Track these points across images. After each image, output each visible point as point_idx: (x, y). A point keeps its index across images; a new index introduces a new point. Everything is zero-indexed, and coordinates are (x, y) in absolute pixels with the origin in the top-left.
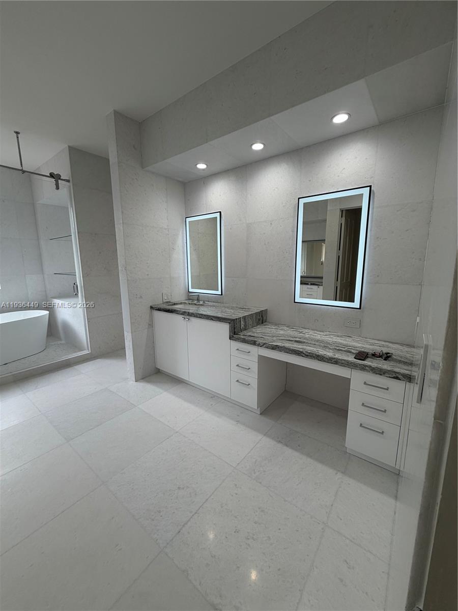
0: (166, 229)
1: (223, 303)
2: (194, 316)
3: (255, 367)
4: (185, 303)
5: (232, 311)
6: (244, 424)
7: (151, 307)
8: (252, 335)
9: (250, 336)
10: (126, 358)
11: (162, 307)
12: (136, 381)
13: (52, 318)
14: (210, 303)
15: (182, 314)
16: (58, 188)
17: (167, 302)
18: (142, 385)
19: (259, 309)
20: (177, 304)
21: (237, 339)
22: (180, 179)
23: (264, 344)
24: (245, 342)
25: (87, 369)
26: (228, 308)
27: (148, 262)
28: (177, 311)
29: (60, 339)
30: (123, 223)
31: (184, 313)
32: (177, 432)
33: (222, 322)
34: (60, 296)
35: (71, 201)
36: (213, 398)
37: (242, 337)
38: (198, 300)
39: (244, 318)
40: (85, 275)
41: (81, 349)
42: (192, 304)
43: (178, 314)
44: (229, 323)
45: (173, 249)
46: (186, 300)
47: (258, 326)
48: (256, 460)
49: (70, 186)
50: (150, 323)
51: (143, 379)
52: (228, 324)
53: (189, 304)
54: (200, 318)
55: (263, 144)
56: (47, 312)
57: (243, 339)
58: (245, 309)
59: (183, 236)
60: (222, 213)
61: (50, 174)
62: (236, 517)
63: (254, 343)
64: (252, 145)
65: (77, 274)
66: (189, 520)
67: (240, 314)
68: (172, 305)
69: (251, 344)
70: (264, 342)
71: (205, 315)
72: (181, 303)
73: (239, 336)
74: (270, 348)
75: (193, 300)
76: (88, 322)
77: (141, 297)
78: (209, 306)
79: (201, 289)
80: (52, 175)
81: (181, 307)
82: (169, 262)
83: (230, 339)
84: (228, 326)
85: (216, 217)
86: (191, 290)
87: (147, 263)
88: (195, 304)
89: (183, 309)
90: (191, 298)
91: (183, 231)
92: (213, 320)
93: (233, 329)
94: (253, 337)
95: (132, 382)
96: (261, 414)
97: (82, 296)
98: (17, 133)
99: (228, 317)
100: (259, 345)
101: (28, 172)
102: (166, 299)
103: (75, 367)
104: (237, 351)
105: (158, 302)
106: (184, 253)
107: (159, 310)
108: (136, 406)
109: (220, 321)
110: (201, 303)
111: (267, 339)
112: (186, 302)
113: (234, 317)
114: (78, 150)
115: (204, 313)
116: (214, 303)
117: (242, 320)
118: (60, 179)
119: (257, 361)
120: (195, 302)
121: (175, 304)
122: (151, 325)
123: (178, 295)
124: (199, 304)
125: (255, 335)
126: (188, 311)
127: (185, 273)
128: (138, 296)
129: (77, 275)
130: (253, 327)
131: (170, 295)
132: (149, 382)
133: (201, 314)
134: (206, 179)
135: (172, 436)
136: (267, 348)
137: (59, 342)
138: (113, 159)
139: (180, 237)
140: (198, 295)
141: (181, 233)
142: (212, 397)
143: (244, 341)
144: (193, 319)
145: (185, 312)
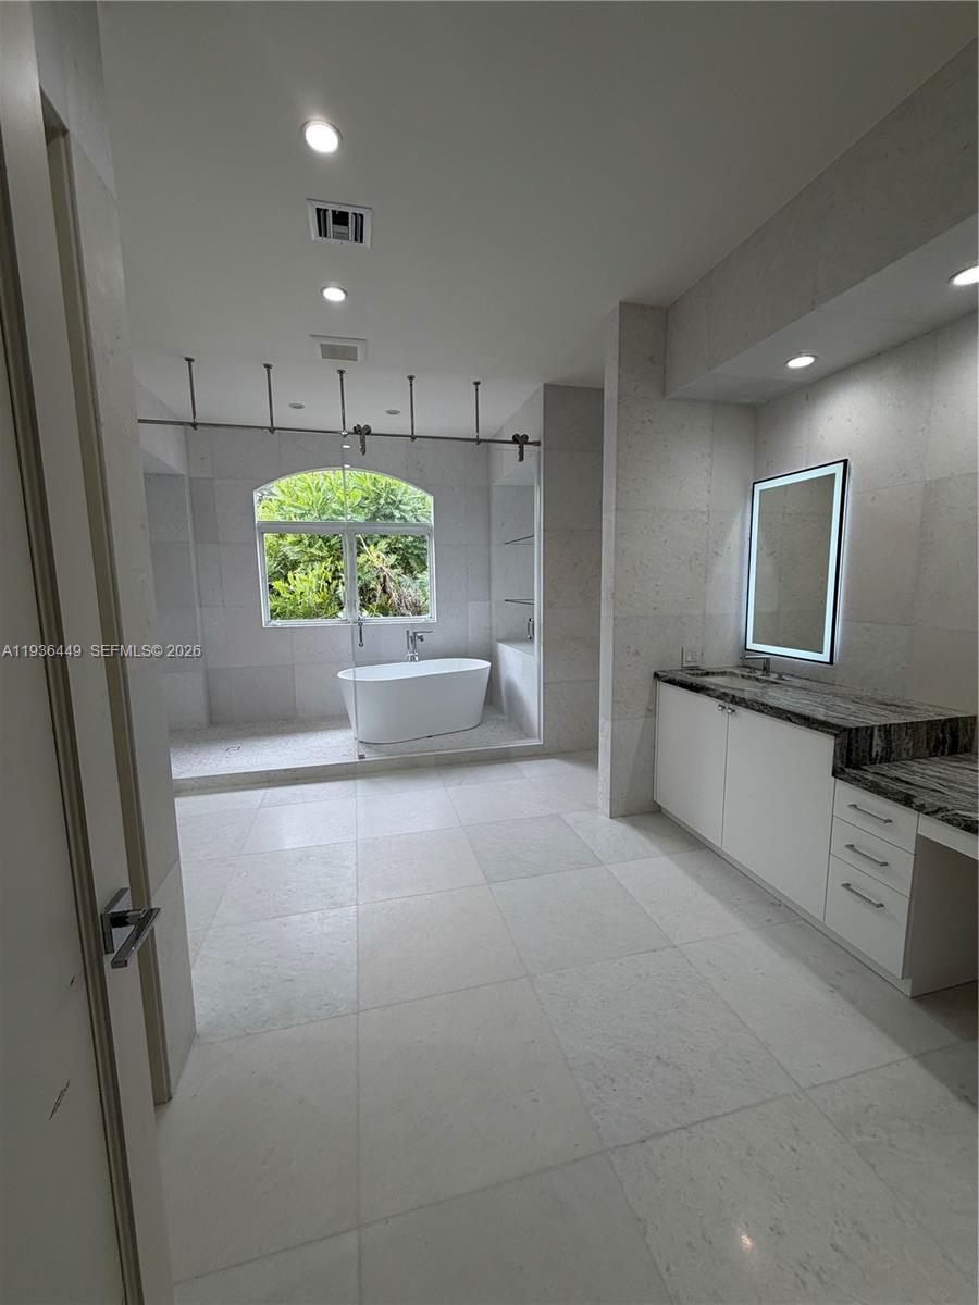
0: (703, 513)
1: (833, 685)
2: (747, 707)
3: (904, 865)
4: (733, 674)
5: (853, 707)
6: (853, 1002)
7: (656, 675)
8: (905, 777)
9: (898, 780)
10: (597, 767)
11: (678, 678)
12: (611, 817)
13: (494, 675)
14: (797, 680)
15: (718, 698)
16: (521, 459)
17: (691, 668)
18: (621, 828)
19: (945, 713)
20: (713, 674)
21: (855, 779)
22: (748, 401)
23: (939, 810)
24: (879, 793)
25: (534, 771)
26: (843, 697)
27: (659, 583)
28: (708, 689)
29: (502, 713)
30: (616, 509)
31: (722, 696)
32: (675, 947)
33: (817, 729)
34: (508, 640)
35: (539, 474)
36: (778, 908)
37: (871, 777)
38: (766, 669)
39: (886, 730)
40: (548, 605)
41: (529, 736)
42: (749, 677)
43: (709, 695)
44: (836, 735)
45: (717, 554)
46: (738, 666)
47: (937, 759)
48: (871, 1106)
49: (539, 453)
50: (650, 707)
51: (623, 816)
52: (833, 737)
53: (743, 676)
54: (759, 711)
55: (812, 356)
56: (488, 664)
57: (872, 781)
58: (898, 706)
59: (743, 526)
60: (851, 464)
61: (514, 437)
62: (781, 1199)
63: (907, 801)
64: (788, 361)
65: (535, 602)
66: (666, 1133)
67: (876, 718)
68: (702, 675)
69: (896, 800)
70: (942, 805)
71: (771, 707)
72: (723, 674)
73: (860, 773)
74: (958, 825)
75: (754, 669)
76: (544, 688)
77: (637, 653)
78: (792, 687)
79: (778, 645)
80: (516, 439)
81: (721, 683)
82: (705, 582)
83: (833, 775)
84: (833, 743)
85: (834, 475)
86: (750, 645)
87: (657, 585)
88: (758, 679)
89: (722, 687)
90: (749, 663)
91: (744, 512)
92: (791, 721)
93: (845, 752)
94: (907, 783)
95: (603, 817)
96: (913, 998)
97: (539, 641)
98: (477, 383)
99: (834, 721)
100: (921, 809)
101: (485, 441)
102: (689, 660)
103: (518, 764)
104: (852, 811)
105: (672, 665)
106: (742, 562)
107: (671, 682)
108: (603, 865)
109: (809, 727)
110: (773, 677)
111: (954, 798)
112: (736, 671)
113: (853, 722)
114: (558, 386)
115: (772, 702)
116: (809, 683)
117: (876, 732)
118: (527, 443)
119: (913, 852)
120: (759, 674)
121: (708, 674)
122: (652, 711)
123: (717, 655)
124: (766, 681)
125: (917, 779)
126: (734, 692)
127: (740, 606)
128: (631, 651)
129: (536, 606)
130: (914, 758)
131: (699, 653)
132: (635, 825)
133: (763, 704)
134: (814, 387)
135: (663, 949)
136: (949, 822)
137: (501, 717)
138: (611, 393)
139: (736, 528)
140: (767, 659)
141: (738, 520)
142: (773, 904)
143: (875, 788)
144: (742, 712)
145: (725, 694)
